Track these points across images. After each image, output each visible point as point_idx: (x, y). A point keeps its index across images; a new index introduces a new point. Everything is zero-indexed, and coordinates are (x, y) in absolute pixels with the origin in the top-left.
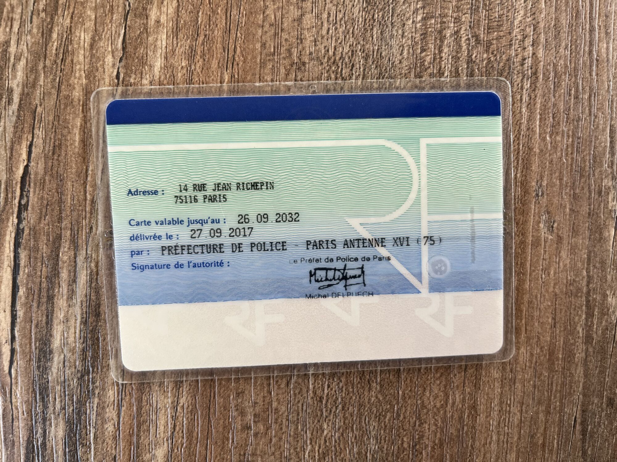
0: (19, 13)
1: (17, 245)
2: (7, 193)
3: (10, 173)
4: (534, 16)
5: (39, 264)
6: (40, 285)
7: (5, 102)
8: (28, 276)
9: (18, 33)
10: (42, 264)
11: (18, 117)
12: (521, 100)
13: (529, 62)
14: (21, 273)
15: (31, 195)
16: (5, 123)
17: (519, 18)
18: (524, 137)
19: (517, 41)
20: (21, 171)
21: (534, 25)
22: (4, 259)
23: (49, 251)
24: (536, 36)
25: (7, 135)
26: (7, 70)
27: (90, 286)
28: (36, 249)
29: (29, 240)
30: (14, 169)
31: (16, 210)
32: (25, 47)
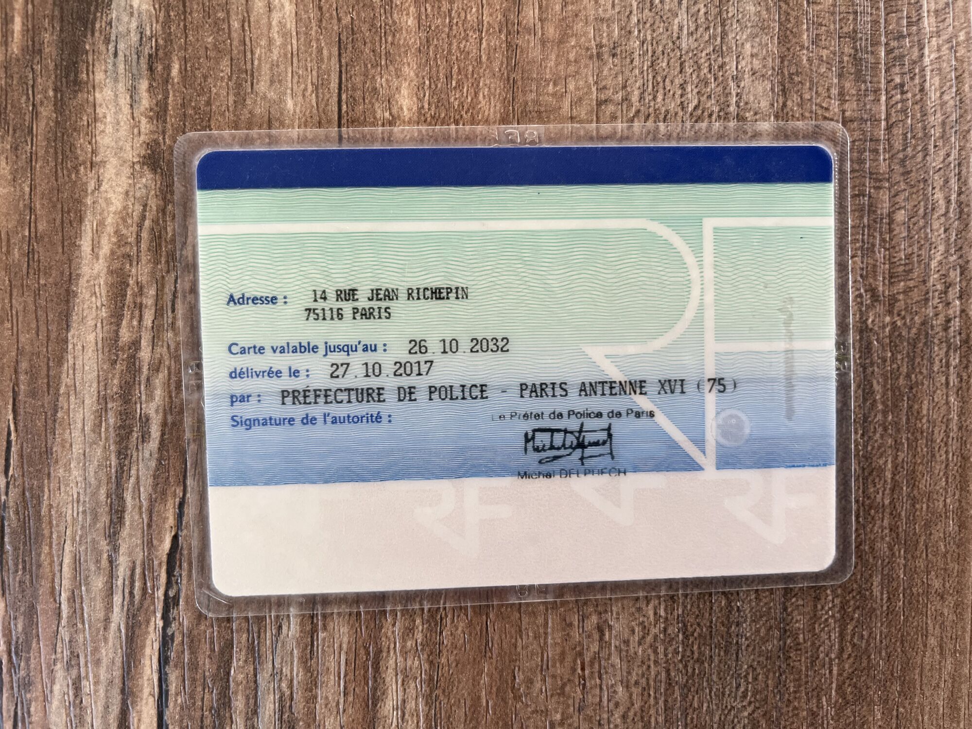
0: (153, 296)
1: (163, 660)
2: (145, 580)
3: (149, 549)
4: (959, 253)
5: (199, 689)
6: (202, 721)
7: (137, 439)
8: (182, 708)
9: (153, 327)
10: (204, 689)
11: (159, 461)
12: (947, 383)
13: (956, 324)
14: (171, 705)
15: (184, 582)
16: (138, 470)
17: (938, 257)
18: (955, 440)
19: (936, 294)
20: (167, 545)
21: (961, 267)
22: (143, 685)
23: (215, 667)
24: (964, 284)
25: (142, 489)
26: (137, 386)
27: (281, 718)
28: (194, 666)
29: (183, 652)
30: (155, 542)
31: (160, 606)
32: (165, 349)
